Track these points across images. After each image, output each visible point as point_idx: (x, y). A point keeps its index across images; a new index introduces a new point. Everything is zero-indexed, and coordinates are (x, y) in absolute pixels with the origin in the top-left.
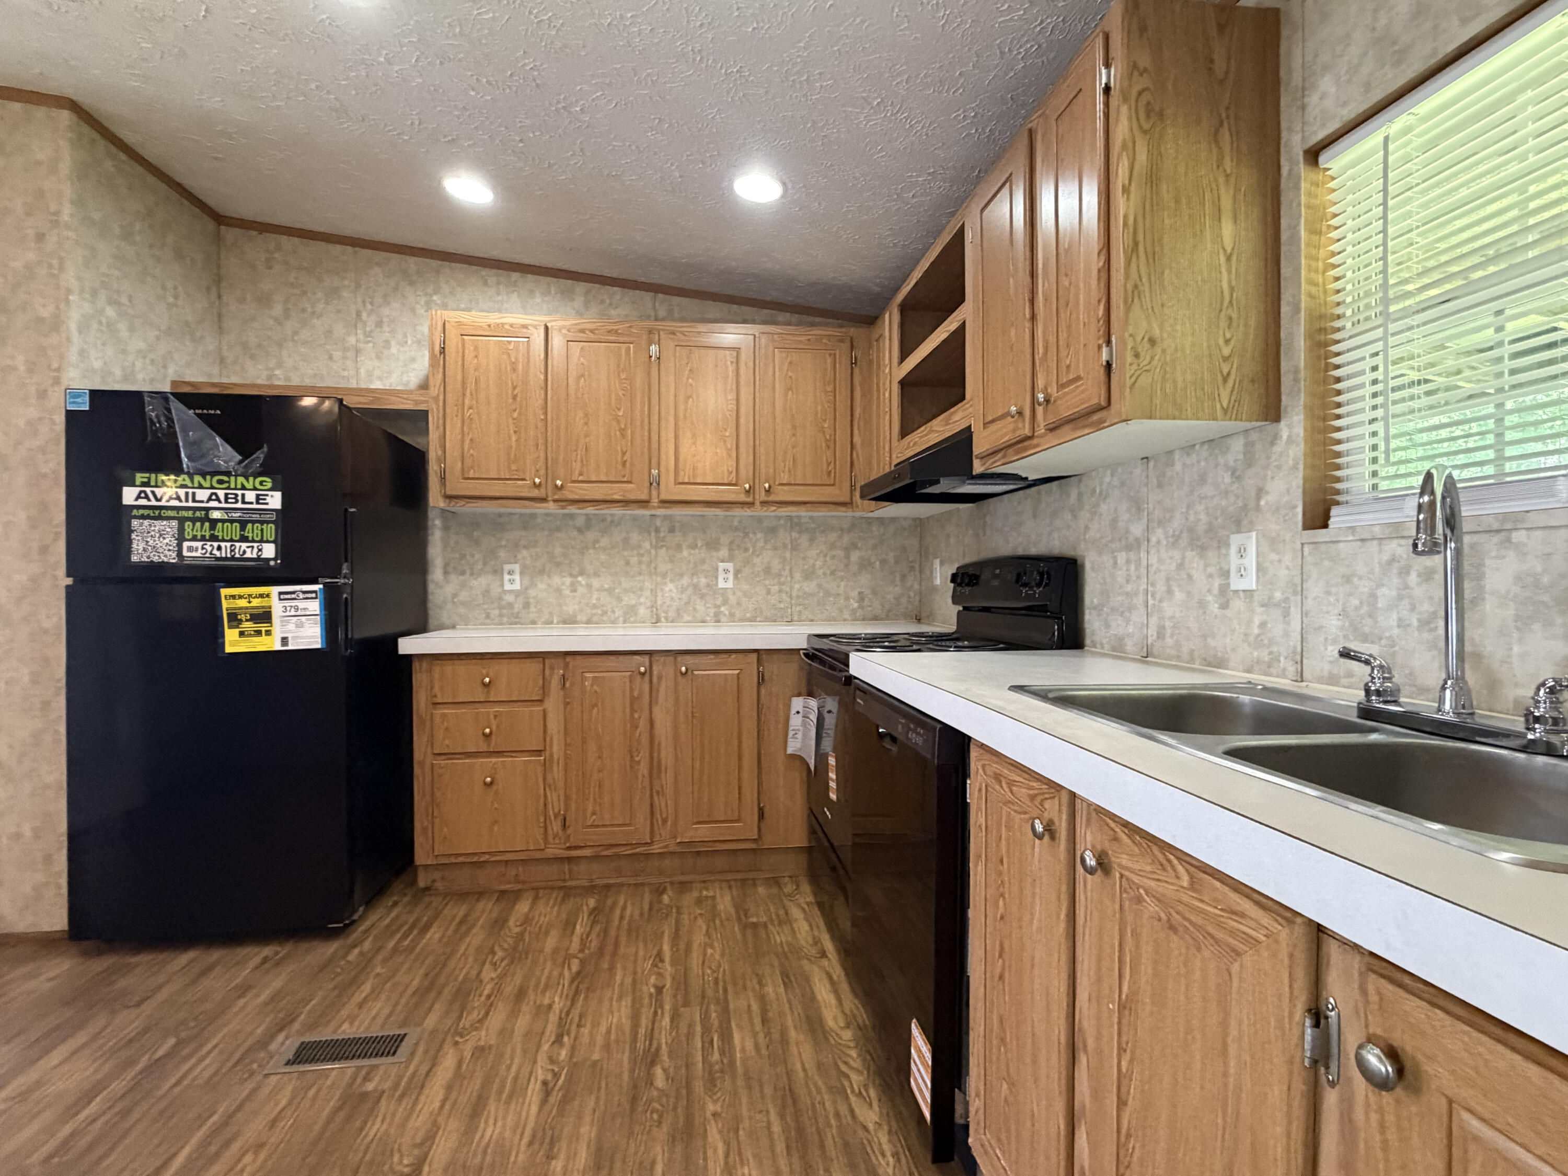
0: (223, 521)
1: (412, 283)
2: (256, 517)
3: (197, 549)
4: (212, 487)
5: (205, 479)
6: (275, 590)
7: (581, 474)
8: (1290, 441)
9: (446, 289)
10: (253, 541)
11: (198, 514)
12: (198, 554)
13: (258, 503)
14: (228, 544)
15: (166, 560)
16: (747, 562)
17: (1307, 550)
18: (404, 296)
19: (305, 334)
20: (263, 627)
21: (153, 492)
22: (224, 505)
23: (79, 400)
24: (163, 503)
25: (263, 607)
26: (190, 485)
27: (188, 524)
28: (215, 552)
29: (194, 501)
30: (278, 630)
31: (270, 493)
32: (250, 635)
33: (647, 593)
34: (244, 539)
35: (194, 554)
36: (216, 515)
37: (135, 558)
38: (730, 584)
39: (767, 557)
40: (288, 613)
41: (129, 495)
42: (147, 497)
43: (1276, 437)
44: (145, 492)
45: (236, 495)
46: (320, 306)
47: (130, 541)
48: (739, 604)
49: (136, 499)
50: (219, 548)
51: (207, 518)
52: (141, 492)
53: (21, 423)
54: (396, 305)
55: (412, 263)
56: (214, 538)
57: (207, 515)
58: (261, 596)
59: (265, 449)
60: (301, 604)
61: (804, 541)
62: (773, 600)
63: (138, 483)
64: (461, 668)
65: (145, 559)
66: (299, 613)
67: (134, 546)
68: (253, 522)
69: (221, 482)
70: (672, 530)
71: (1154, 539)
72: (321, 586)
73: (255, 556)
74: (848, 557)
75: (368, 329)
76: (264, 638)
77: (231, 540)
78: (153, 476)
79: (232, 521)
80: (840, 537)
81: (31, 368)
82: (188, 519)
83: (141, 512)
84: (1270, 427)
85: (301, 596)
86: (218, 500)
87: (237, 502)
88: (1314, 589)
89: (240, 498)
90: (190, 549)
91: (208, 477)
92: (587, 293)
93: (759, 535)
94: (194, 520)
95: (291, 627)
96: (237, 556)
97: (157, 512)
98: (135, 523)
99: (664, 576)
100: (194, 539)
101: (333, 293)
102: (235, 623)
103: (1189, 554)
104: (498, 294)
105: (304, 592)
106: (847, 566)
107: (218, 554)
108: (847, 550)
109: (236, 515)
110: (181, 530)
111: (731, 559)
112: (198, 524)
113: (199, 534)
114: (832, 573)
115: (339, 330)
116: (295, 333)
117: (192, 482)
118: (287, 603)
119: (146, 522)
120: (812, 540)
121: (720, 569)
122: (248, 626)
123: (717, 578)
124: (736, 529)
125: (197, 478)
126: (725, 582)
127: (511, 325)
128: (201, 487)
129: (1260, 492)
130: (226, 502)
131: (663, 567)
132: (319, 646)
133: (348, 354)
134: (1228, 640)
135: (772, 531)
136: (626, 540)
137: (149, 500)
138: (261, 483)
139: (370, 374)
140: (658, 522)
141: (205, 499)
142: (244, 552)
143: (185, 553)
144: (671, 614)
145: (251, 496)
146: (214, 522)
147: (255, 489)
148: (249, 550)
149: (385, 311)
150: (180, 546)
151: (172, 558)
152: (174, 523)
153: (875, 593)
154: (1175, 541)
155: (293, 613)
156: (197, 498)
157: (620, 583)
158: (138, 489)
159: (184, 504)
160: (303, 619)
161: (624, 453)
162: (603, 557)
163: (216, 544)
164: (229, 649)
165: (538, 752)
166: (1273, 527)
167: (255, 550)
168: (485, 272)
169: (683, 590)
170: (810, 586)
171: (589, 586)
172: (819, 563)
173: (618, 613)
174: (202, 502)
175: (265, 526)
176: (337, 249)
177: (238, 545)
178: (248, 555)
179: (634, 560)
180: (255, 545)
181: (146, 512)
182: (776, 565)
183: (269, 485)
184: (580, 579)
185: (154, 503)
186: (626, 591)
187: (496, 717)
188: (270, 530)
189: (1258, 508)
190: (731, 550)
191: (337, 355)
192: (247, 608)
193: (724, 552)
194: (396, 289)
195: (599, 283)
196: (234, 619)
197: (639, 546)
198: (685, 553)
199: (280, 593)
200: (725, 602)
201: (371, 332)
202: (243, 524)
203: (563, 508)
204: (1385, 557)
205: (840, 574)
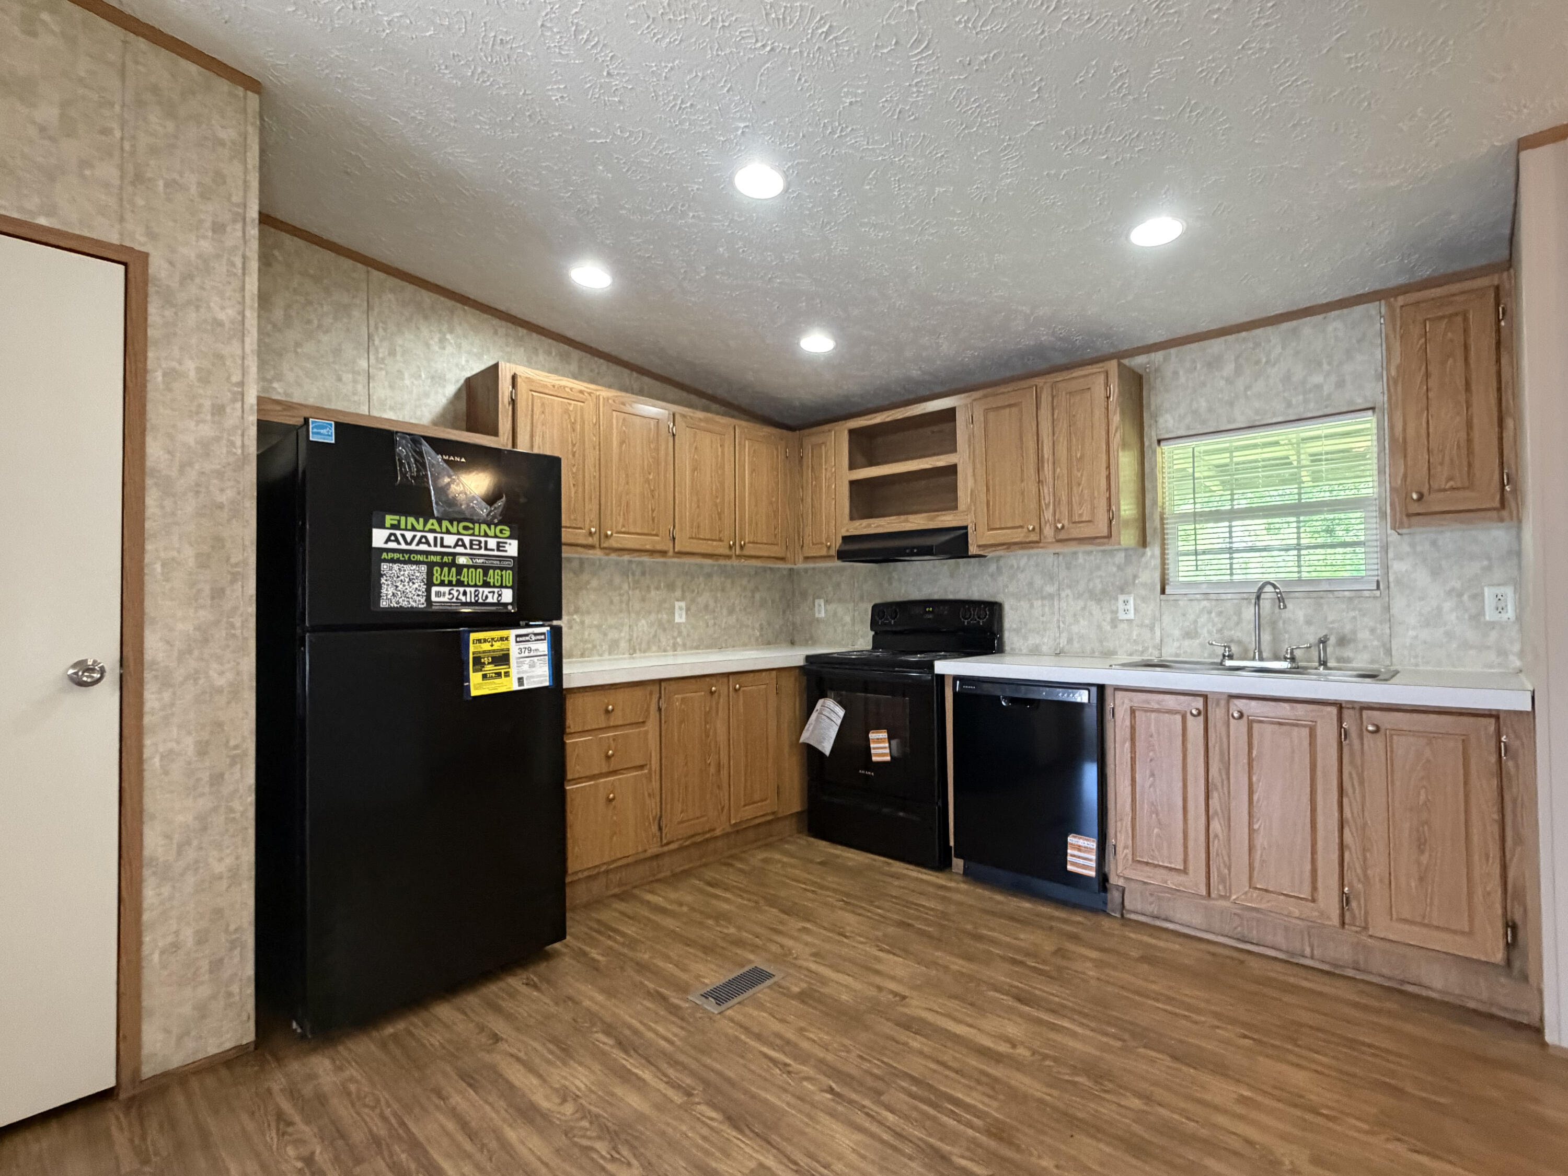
0: (468, 567)
1: (426, 318)
2: (496, 563)
3: (444, 594)
4: (459, 533)
5: (452, 524)
6: (512, 633)
7: (623, 526)
8: (1152, 556)
9: (459, 330)
10: (494, 586)
11: (446, 559)
12: (445, 599)
13: (498, 550)
14: (473, 589)
15: (414, 605)
16: (693, 601)
17: (1163, 603)
18: (418, 329)
19: (309, 348)
20: (502, 669)
21: (403, 536)
22: (469, 551)
23: (323, 431)
24: (413, 547)
25: (502, 650)
26: (438, 529)
27: (436, 569)
28: (461, 597)
29: (442, 546)
30: (514, 669)
31: (508, 541)
32: (492, 678)
33: (626, 628)
34: (486, 584)
35: (442, 599)
36: (462, 560)
37: (384, 604)
38: (683, 620)
39: (705, 598)
40: (523, 655)
41: (379, 537)
42: (397, 541)
43: (1144, 554)
44: (395, 535)
45: (480, 542)
46: (328, 320)
47: (380, 586)
48: (688, 635)
49: (386, 542)
50: (465, 593)
51: (453, 564)
52: (391, 535)
53: (190, 440)
54: (409, 336)
55: (427, 297)
56: (460, 583)
57: (454, 560)
58: (502, 639)
59: (504, 499)
60: (533, 646)
61: (728, 584)
62: (710, 631)
63: (388, 525)
64: (588, 698)
65: (394, 604)
66: (532, 654)
67: (384, 591)
68: (495, 568)
69: (466, 528)
70: (643, 573)
71: (1063, 594)
72: (548, 628)
73: (495, 601)
74: (753, 597)
75: (381, 355)
76: (504, 679)
77: (475, 586)
78: (403, 519)
79: (476, 567)
80: (749, 581)
81: (205, 378)
82: (436, 564)
83: (390, 555)
84: (1141, 550)
85: (534, 638)
86: (464, 546)
87: (480, 548)
88: (1166, 619)
89: (483, 545)
90: (438, 594)
91: (455, 523)
92: (580, 360)
93: (701, 579)
94: (442, 565)
95: (525, 667)
96: (480, 601)
97: (407, 557)
98: (384, 566)
99: (638, 613)
100: (442, 584)
101: (343, 310)
102: (478, 667)
103: (1090, 603)
104: (507, 346)
105: (536, 634)
106: (753, 603)
107: (463, 599)
108: (753, 592)
109: (480, 561)
110: (430, 574)
111: (683, 598)
112: (446, 569)
113: (446, 579)
114: (745, 609)
115: (349, 351)
116: (298, 344)
117: (441, 526)
118: (522, 645)
119: (396, 567)
120: (733, 583)
121: (677, 607)
122: (489, 669)
123: (674, 614)
124: (687, 574)
125: (445, 523)
126: (680, 618)
127: (571, 389)
128: (448, 532)
129: (1135, 577)
130: (471, 548)
131: (637, 606)
132: (547, 684)
133: (360, 378)
134: (1117, 642)
135: (709, 576)
136: (610, 582)
137: (399, 543)
138: (501, 531)
139: (382, 403)
140: (634, 566)
141: (452, 545)
142: (487, 597)
143: (434, 598)
144: (644, 646)
145: (492, 543)
146: (460, 568)
147: (496, 536)
148: (490, 596)
149: (399, 341)
150: (428, 591)
151: (419, 602)
152: (424, 568)
153: (769, 624)
154: (1079, 596)
155: (527, 654)
156: (445, 543)
157: (606, 620)
158: (387, 532)
159: (433, 549)
160: (535, 659)
161: (653, 511)
162: (593, 597)
163: (462, 589)
164: (474, 693)
165: (641, 767)
166: (1143, 592)
167: (496, 595)
168: (495, 322)
169: (651, 625)
170: (732, 620)
171: (582, 623)
172: (737, 602)
173: (605, 647)
174: (449, 547)
175: (504, 572)
176: (347, 263)
177: (481, 590)
178: (490, 600)
179: (616, 599)
180: (496, 590)
181: (396, 556)
182: (712, 604)
183: (508, 533)
184: (575, 617)
185: (403, 546)
186: (610, 627)
187: (614, 740)
188: (508, 576)
189: (1134, 583)
190: (683, 591)
191: (347, 377)
192: (489, 651)
193: (678, 593)
194: (409, 320)
195: (590, 354)
196: (478, 662)
197: (620, 588)
198: (653, 593)
199: (517, 636)
200: (680, 633)
201: (383, 359)
202: (486, 570)
203: (607, 554)
204: (1201, 607)
205: (749, 610)
